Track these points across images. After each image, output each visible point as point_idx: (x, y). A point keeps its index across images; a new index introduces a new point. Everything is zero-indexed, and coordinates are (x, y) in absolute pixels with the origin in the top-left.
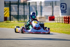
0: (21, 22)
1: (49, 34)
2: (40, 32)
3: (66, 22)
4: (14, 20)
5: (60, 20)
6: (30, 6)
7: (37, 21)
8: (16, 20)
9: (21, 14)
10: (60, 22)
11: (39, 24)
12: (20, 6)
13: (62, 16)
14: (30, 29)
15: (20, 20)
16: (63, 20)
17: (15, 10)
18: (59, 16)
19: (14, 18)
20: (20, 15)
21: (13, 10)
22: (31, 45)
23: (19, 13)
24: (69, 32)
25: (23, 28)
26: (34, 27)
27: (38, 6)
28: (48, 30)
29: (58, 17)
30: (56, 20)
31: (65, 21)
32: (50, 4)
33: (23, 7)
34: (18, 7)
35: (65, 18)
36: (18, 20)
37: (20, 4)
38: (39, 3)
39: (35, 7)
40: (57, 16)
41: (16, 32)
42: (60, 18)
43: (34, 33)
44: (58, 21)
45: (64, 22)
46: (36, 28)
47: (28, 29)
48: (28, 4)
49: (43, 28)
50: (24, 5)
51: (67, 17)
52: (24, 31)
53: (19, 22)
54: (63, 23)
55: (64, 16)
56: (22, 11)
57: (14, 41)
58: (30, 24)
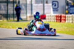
0: (11, 21)
1: (55, 35)
2: (45, 34)
3: (58, 21)
4: (3, 19)
5: (52, 19)
6: (20, 4)
7: (41, 22)
8: (5, 19)
9: (10, 12)
10: (52, 20)
11: (43, 24)
12: (9, 5)
13: (54, 15)
14: (33, 31)
15: (9, 19)
16: (54, 18)
17: (4, 9)
18: (50, 14)
19: (3, 17)
20: (9, 14)
21: (2, 9)
22: (20, 45)
23: (8, 11)
24: (60, 31)
25: (26, 29)
26: (38, 28)
27: (28, 4)
28: (53, 31)
29: (50, 16)
30: (48, 19)
31: (57, 19)
32: (41, 2)
33: (13, 5)
34: (7, 6)
35: (57, 16)
36: (7, 20)
37: (9, 2)
38: (30, 2)
39: (25, 5)
40: (48, 14)
41: (17, 34)
42: (52, 16)
43: (38, 35)
44: (50, 20)
45: (56, 21)
46: (41, 29)
47: (31, 30)
48: (17, 3)
49: (48, 29)
50: (13, 3)
51: (60, 15)
52: (27, 33)
53: (9, 21)
54: (54, 21)
55: (55, 15)
56: (11, 10)
57: (3, 41)
58: (34, 25)
